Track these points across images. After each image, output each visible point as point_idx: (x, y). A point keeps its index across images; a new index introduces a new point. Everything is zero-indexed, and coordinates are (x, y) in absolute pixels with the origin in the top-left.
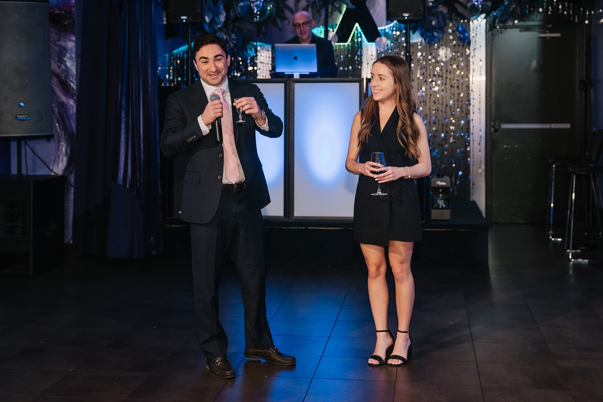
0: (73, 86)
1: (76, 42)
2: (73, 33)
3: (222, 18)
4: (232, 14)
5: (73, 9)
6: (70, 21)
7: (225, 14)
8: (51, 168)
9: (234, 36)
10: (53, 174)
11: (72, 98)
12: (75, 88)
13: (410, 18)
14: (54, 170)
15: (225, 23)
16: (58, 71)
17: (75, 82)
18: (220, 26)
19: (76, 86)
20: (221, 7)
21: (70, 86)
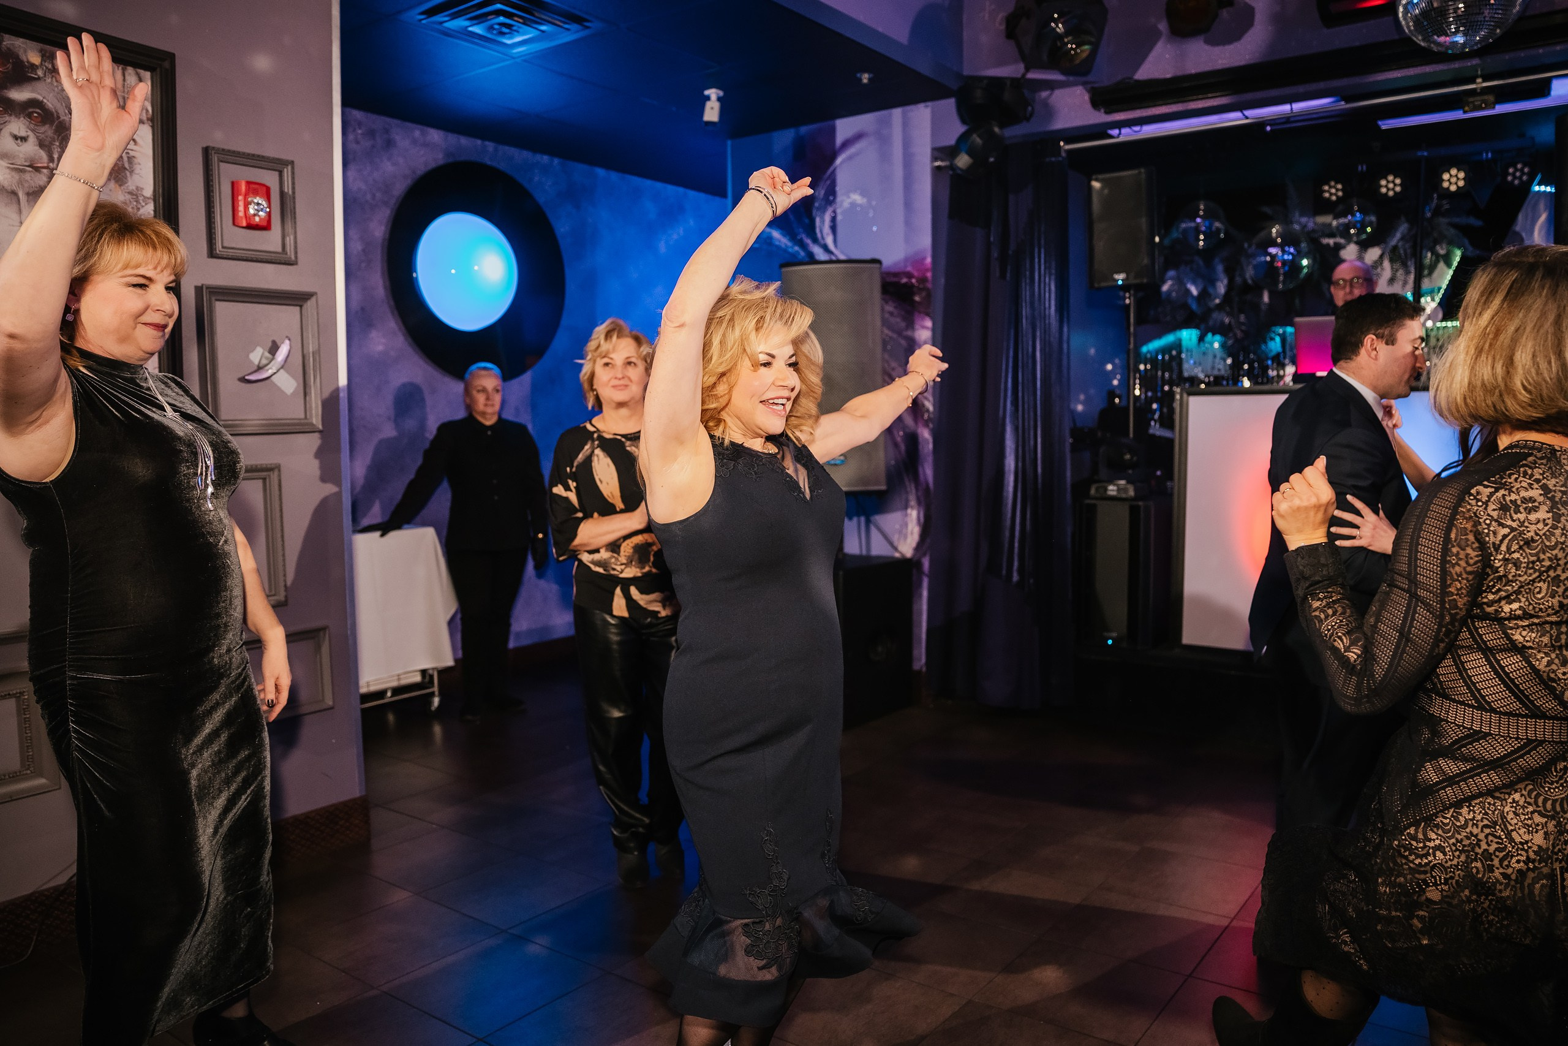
1: (934, 330)
2: (928, 315)
3: (1221, 288)
4: (1238, 280)
5: (929, 275)
6: (924, 294)
7: (1225, 281)
8: (896, 544)
9: (1242, 318)
10: (897, 555)
12: (931, 408)
14: (900, 548)
15: (1227, 298)
17: (931, 399)
18: (1217, 301)
19: (934, 405)
20: (1220, 268)
21: (923, 405)
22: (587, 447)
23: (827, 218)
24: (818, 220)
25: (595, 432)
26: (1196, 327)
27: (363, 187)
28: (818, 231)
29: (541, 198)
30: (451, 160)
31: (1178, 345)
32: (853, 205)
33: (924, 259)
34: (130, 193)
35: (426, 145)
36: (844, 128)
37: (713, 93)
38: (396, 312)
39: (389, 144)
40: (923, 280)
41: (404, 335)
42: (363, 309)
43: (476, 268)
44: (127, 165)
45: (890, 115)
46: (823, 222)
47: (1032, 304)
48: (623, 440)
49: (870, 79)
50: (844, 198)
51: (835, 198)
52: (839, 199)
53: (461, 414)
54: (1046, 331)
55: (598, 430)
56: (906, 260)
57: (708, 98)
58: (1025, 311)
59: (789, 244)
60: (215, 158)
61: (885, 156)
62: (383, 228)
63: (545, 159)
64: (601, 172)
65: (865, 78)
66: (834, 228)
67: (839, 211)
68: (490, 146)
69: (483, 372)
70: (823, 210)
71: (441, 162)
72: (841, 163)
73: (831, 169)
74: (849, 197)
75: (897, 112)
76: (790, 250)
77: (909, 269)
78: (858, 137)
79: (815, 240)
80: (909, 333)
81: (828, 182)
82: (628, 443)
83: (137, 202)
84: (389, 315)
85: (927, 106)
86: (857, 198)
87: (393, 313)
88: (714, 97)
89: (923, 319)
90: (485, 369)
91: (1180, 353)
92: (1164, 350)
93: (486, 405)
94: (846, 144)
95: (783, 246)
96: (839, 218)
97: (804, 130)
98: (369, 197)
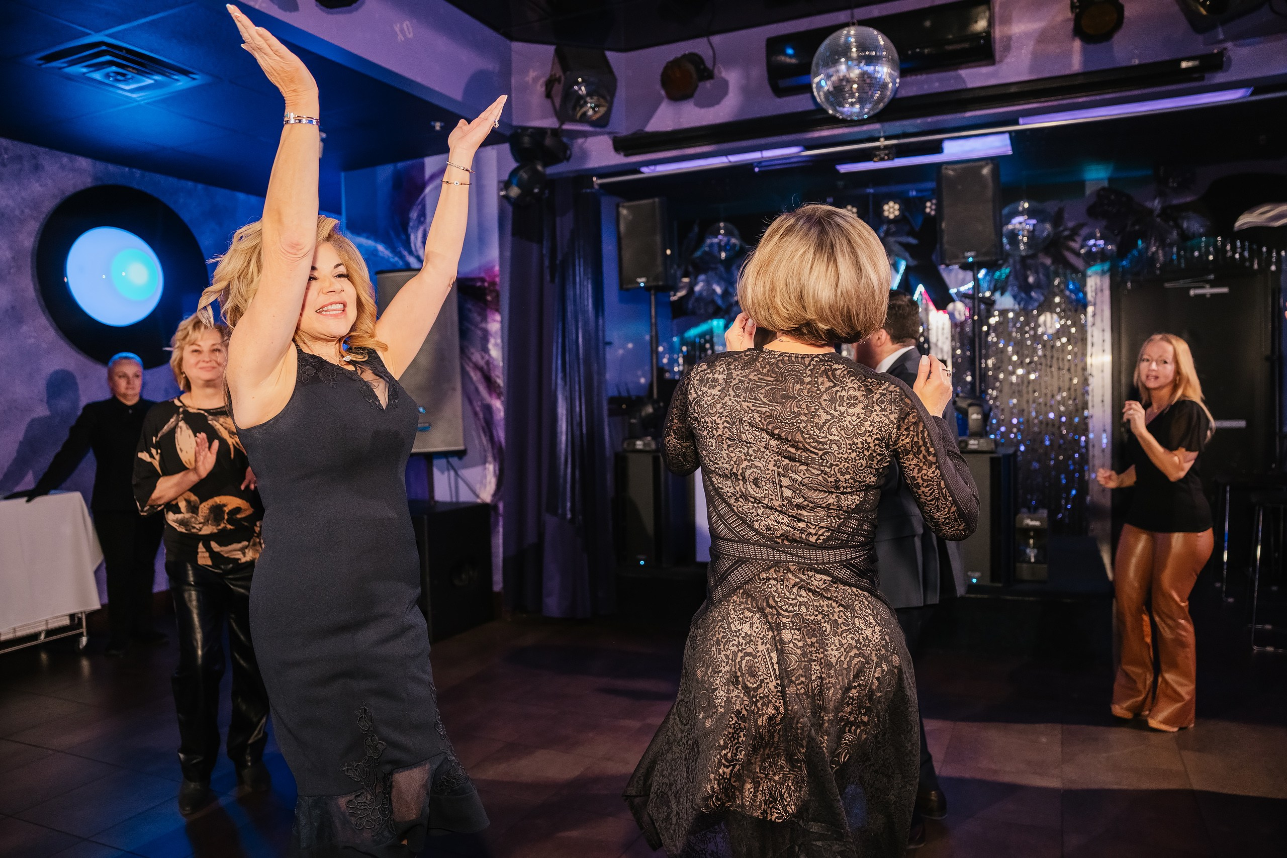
0: (500, 382)
1: (502, 322)
2: (497, 310)
5: (497, 279)
6: (494, 294)
8: (476, 492)
10: (479, 501)
11: (499, 396)
12: (502, 384)
13: (977, 259)
14: (480, 495)
16: (482, 363)
17: (501, 376)
19: (504, 382)
21: (496, 382)
22: (172, 420)
23: (420, 234)
24: (412, 237)
25: (181, 407)
26: (722, 317)
27: (11, 203)
28: (412, 245)
29: (186, 217)
30: (99, 183)
31: (711, 332)
33: (494, 267)
35: (74, 170)
36: (432, 163)
38: (47, 311)
39: (36, 168)
40: (493, 283)
41: (55, 330)
46: (416, 238)
47: (575, 301)
48: (206, 414)
49: (441, 127)
51: (425, 219)
53: (107, 396)
54: (586, 323)
55: (184, 405)
56: (480, 268)
58: (570, 308)
59: (390, 255)
62: (32, 240)
63: (190, 184)
64: (241, 196)
65: (438, 126)
68: (138, 173)
69: (124, 361)
70: (416, 229)
71: (89, 185)
72: (430, 192)
73: (422, 196)
76: (392, 260)
77: (482, 275)
79: (411, 252)
80: (483, 325)
81: (420, 207)
82: (210, 417)
84: (40, 313)
85: (493, 149)
87: (44, 311)
89: (494, 314)
90: (126, 358)
91: (712, 337)
92: (702, 335)
93: (127, 388)
94: (432, 177)
95: (386, 257)
97: (400, 165)
98: (16, 212)
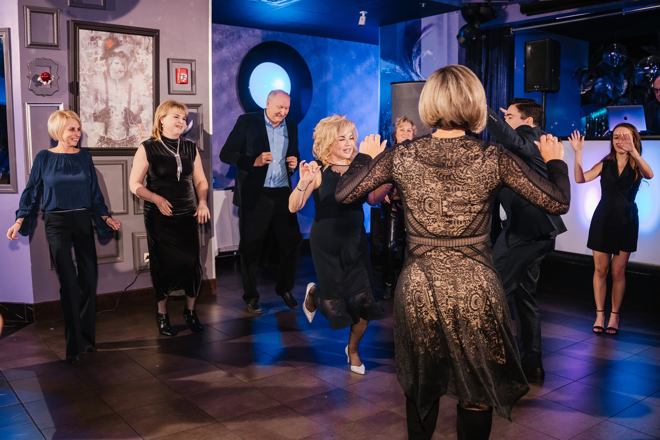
3: (624, 86)
7: (626, 83)
15: (627, 90)
18: (622, 93)
20: (623, 77)
23: (418, 61)
24: (414, 62)
27: (229, 55)
28: (414, 66)
30: (265, 41)
32: (427, 55)
34: (146, 76)
35: (254, 36)
36: (425, 21)
37: (363, 13)
39: (240, 37)
42: (228, 103)
43: (273, 85)
44: (145, 68)
45: (443, 16)
46: (416, 62)
49: (425, 5)
50: (424, 52)
51: (421, 52)
52: (422, 53)
57: (361, 15)
59: (403, 72)
60: (171, 62)
61: (440, 34)
62: (237, 71)
63: (305, 36)
65: (423, 5)
66: (420, 65)
67: (422, 58)
70: (416, 57)
71: (260, 42)
72: (423, 37)
73: (419, 40)
74: (426, 52)
75: (445, 15)
76: (403, 75)
78: (430, 26)
79: (413, 71)
81: (418, 45)
83: (148, 79)
85: (457, 12)
86: (429, 52)
87: (240, 104)
88: (363, 14)
94: (425, 29)
95: (400, 74)
96: (422, 61)
97: (409, 22)
98: (231, 59)
